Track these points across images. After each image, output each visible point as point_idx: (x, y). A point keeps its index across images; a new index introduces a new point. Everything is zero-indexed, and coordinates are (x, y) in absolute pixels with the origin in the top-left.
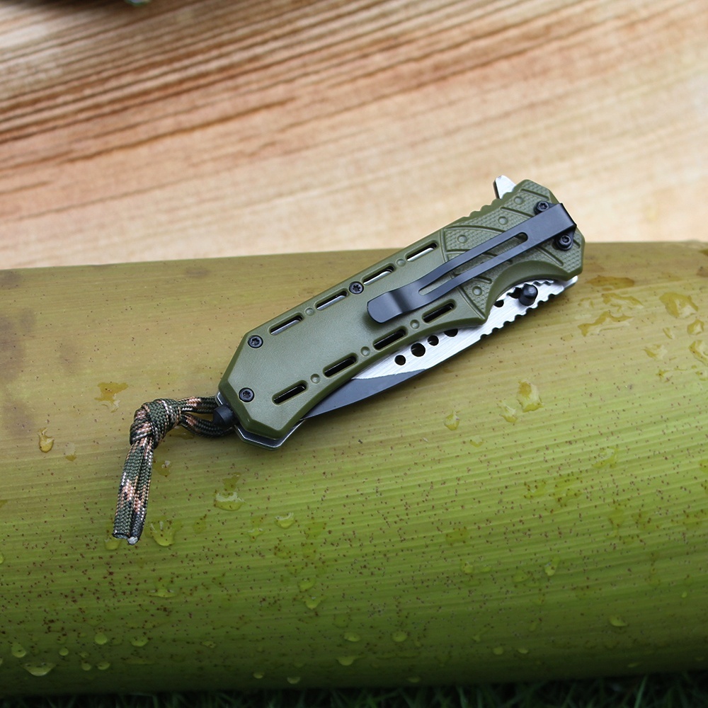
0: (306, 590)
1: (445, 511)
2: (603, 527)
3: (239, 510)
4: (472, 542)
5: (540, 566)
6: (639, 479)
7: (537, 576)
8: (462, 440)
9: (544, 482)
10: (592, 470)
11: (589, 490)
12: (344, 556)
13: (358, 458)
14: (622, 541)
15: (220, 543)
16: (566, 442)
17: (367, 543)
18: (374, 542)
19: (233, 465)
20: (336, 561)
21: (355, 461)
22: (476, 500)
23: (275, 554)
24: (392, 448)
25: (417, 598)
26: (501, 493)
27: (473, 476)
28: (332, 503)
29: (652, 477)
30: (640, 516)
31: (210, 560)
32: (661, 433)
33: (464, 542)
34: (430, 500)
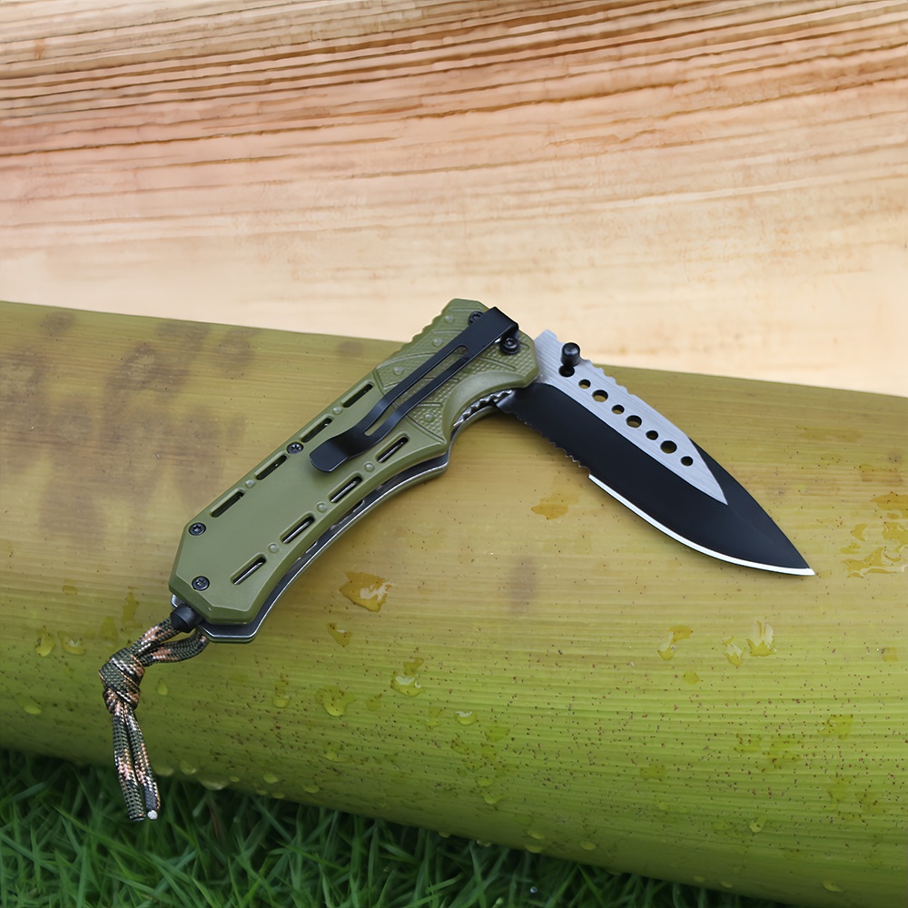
0: (484, 787)
1: (642, 745)
2: (820, 797)
3: (419, 697)
4: (669, 782)
5: (744, 820)
6: (870, 758)
7: (740, 829)
8: (674, 673)
9: (759, 738)
10: (817, 737)
11: (810, 757)
12: (527, 765)
13: (554, 669)
14: (841, 816)
15: (394, 724)
16: (793, 700)
17: (552, 758)
18: (560, 759)
19: (417, 649)
20: (517, 767)
21: (551, 672)
22: (680, 742)
23: (452, 747)
24: (594, 666)
25: (605, 820)
26: (709, 739)
27: (679, 715)
28: (517, 711)
29: (885, 758)
30: (865, 795)
31: (383, 738)
33: (660, 780)
34: (627, 731)
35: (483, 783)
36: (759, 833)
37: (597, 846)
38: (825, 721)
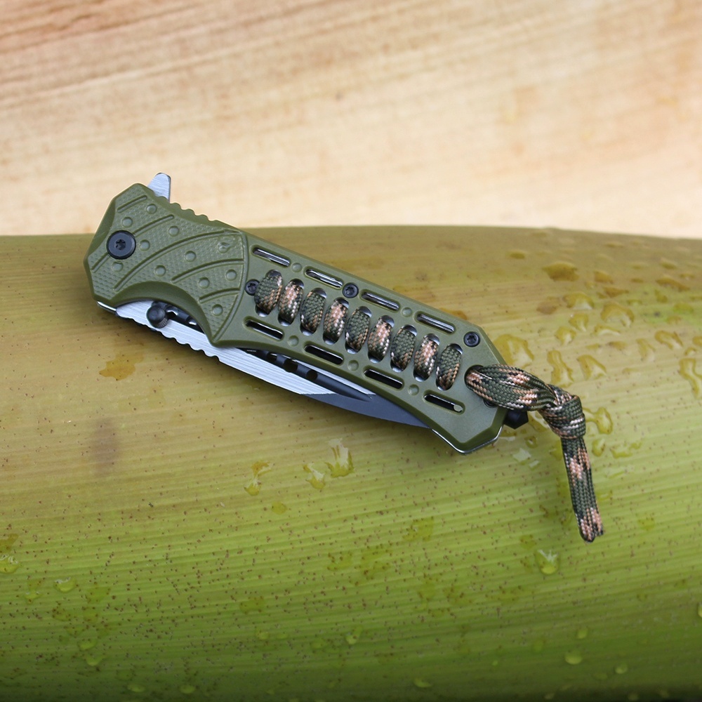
0: (87, 650)
1: (240, 580)
2: (411, 600)
3: (15, 573)
4: (269, 611)
5: (341, 635)
6: (453, 553)
7: (337, 643)
8: (262, 506)
9: (350, 554)
10: (403, 543)
11: (399, 563)
12: (129, 620)
13: (148, 522)
14: (431, 614)
16: (377, 512)
17: (154, 609)
18: (162, 608)
19: (10, 526)
20: (120, 624)
21: (144, 526)
22: (275, 571)
23: (54, 616)
24: (185, 513)
25: (207, 660)
26: (303, 564)
27: (273, 545)
28: (117, 569)
29: (468, 551)
30: (452, 590)
32: (482, 505)
33: (260, 611)
34: (224, 569)
35: (85, 646)
36: (356, 645)
37: (197, 687)
38: (408, 527)
